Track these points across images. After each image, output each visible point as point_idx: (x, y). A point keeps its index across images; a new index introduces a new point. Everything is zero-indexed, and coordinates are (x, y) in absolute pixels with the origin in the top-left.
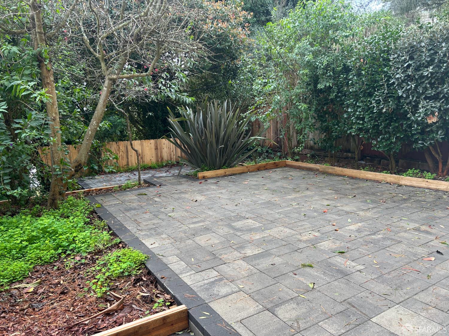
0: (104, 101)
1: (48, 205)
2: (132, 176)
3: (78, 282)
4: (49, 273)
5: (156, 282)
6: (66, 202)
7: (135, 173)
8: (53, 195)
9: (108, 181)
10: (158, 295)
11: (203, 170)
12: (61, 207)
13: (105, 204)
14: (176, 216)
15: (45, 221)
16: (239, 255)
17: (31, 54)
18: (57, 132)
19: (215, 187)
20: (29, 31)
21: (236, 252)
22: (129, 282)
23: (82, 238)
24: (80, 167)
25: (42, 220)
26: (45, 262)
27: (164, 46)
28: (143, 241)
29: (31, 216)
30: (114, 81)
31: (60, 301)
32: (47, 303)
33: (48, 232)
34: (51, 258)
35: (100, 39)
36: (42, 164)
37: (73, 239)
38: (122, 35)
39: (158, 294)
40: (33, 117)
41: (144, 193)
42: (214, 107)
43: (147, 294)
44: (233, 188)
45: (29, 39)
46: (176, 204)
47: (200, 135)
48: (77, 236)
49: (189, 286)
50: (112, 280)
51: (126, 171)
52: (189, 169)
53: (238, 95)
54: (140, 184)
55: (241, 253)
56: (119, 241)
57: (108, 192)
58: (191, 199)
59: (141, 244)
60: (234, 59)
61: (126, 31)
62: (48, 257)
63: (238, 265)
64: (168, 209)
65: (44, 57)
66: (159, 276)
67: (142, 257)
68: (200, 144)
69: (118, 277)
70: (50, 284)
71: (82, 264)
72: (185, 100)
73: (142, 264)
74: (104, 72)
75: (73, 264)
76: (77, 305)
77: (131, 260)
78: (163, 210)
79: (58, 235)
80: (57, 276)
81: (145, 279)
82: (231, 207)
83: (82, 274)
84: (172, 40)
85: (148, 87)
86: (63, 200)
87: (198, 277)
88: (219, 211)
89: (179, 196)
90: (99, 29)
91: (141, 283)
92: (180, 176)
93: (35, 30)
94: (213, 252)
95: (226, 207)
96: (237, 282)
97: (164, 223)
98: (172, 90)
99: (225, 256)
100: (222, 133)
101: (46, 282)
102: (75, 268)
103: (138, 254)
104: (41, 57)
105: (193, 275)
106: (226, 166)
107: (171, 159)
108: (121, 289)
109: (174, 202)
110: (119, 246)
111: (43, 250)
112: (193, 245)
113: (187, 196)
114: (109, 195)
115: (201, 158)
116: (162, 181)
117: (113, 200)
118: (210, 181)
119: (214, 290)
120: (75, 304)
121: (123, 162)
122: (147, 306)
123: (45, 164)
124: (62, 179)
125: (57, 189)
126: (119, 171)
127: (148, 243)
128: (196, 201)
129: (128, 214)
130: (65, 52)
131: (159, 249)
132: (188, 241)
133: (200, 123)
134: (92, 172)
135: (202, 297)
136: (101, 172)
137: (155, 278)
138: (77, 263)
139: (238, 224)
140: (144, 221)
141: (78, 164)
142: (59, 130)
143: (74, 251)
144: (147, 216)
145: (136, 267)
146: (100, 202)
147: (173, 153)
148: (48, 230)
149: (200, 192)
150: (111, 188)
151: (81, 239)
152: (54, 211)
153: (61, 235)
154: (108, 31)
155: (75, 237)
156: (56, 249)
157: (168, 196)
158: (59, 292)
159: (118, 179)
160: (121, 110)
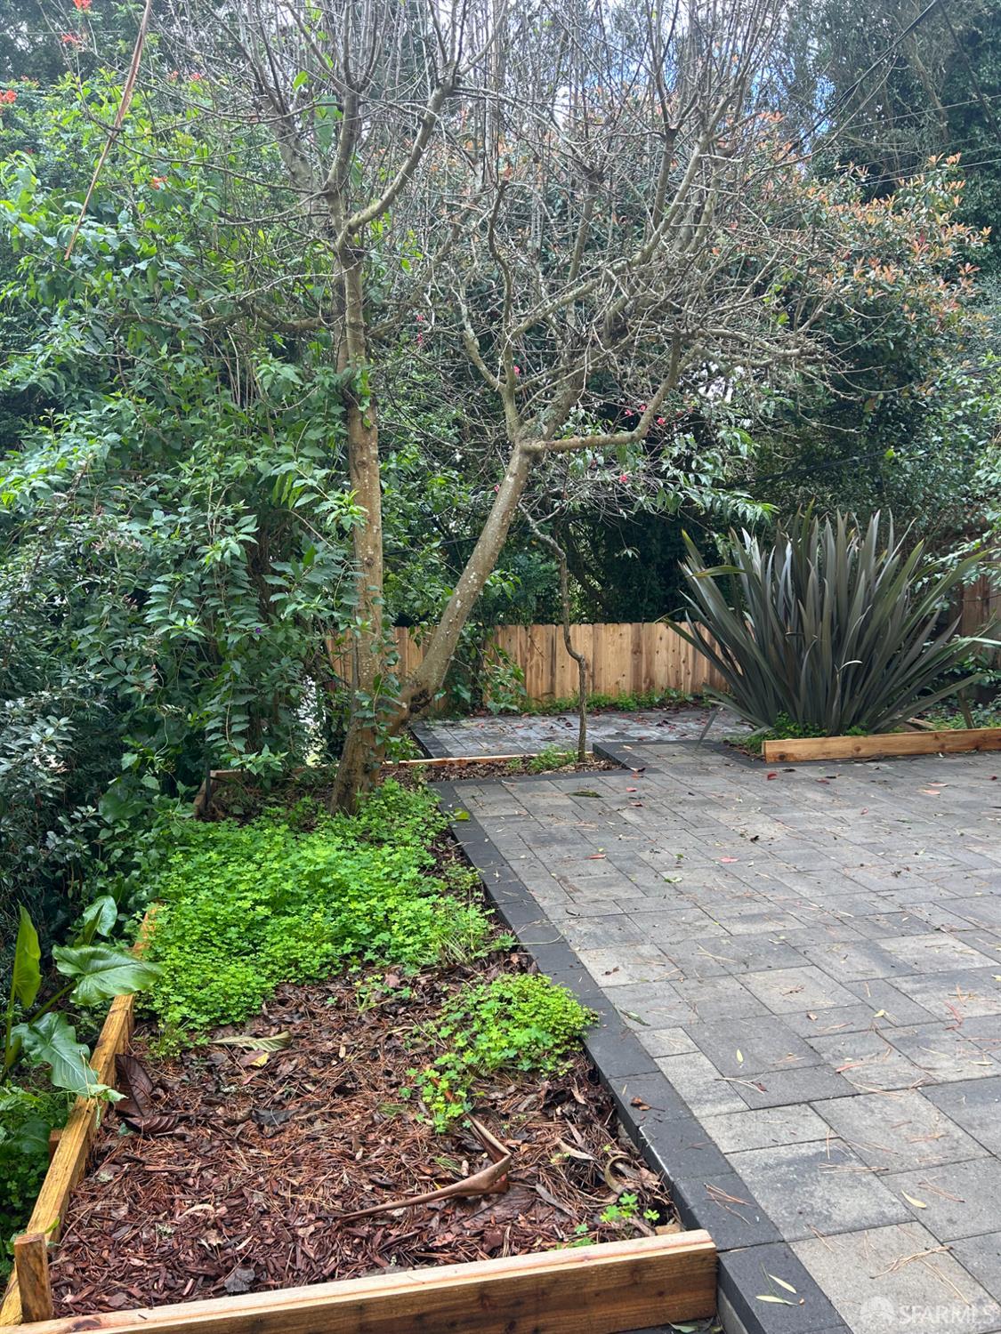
0: (505, 514)
1: (334, 798)
2: (559, 728)
3: (385, 1062)
4: (312, 1014)
5: (616, 1112)
6: (379, 796)
7: (570, 719)
8: (348, 772)
9: (496, 737)
10: (620, 1166)
11: (780, 733)
12: (364, 810)
13: (482, 814)
14: (686, 883)
15: (320, 851)
16: (905, 1069)
17: (327, 384)
18: (374, 600)
19: (819, 797)
20: (328, 321)
21: (894, 1058)
22: (532, 1097)
23: (410, 919)
24: (423, 701)
25: (313, 846)
26: (309, 977)
27: (692, 350)
28: (582, 957)
29: (287, 827)
30: (534, 456)
31: (331, 1115)
32: (298, 1113)
33: (323, 886)
34: (322, 966)
35: (508, 337)
36: (332, 677)
37: (386, 917)
38: (571, 320)
39: (621, 1160)
40: (317, 558)
41: (591, 790)
42: (835, 535)
43: (584, 1156)
44: (883, 805)
45: (326, 342)
46: (688, 839)
47: (779, 622)
48: (396, 909)
49: (723, 1155)
50: (480, 1076)
51: (546, 712)
52: (732, 720)
53: (917, 496)
54: (581, 758)
55: (914, 1064)
56: (510, 943)
57: (493, 772)
58: (740, 831)
59: (575, 965)
60: (911, 379)
61: (583, 310)
62: (316, 962)
63: (904, 1112)
64: (663, 856)
65: (359, 391)
66: (625, 1094)
67: (577, 1016)
68: (776, 648)
69: (501, 1071)
70: (313, 1052)
71: (402, 1002)
72: (741, 511)
73: (573, 1038)
74: (512, 431)
75: (378, 997)
76: (376, 1144)
77: (544, 1021)
78: (646, 855)
79: (346, 899)
80: (333, 1028)
81: (581, 1099)
82: (874, 876)
83: (398, 1038)
84: (720, 329)
85: (631, 473)
86: (371, 790)
87: (758, 1126)
88: (834, 888)
89: (700, 815)
90: (508, 309)
91: (567, 1108)
92: (703, 745)
93: (344, 319)
94: (812, 1042)
95: (859, 875)
96: (900, 1179)
97: (649, 904)
98: (703, 479)
99: (856, 1066)
100: (857, 620)
101: (301, 1041)
102: (382, 1012)
103: (562, 1003)
104: (351, 391)
105: (738, 1116)
106: (863, 728)
107: (678, 683)
108: (506, 1117)
109: (685, 834)
110: (510, 962)
111: (305, 939)
112: (744, 1001)
113: (724, 817)
114: (494, 784)
115: (776, 697)
116: (646, 754)
117: (505, 801)
118: (802, 772)
119: (812, 1195)
120: (372, 1137)
121: (538, 685)
122: (583, 1199)
123: (339, 679)
124: (374, 732)
125: (360, 758)
126: (525, 711)
127: (597, 963)
128: (756, 838)
129: (541, 853)
130: (414, 374)
131: (631, 995)
132: (724, 983)
133: (781, 582)
134: (455, 707)
135: (769, 1213)
136: (476, 709)
137: (613, 1099)
138: (388, 995)
139: (906, 948)
140: (588, 887)
141: (420, 690)
142: (379, 595)
143: (383, 955)
144: (598, 869)
145: (557, 1046)
146: (468, 802)
147: (686, 667)
148: (324, 880)
149: (770, 808)
150: (500, 761)
151: (407, 922)
152: (344, 821)
153: (355, 898)
154: (534, 312)
155: (391, 911)
156: (338, 941)
157: (665, 811)
158: (332, 1085)
159: (521, 732)
160: (547, 537)
